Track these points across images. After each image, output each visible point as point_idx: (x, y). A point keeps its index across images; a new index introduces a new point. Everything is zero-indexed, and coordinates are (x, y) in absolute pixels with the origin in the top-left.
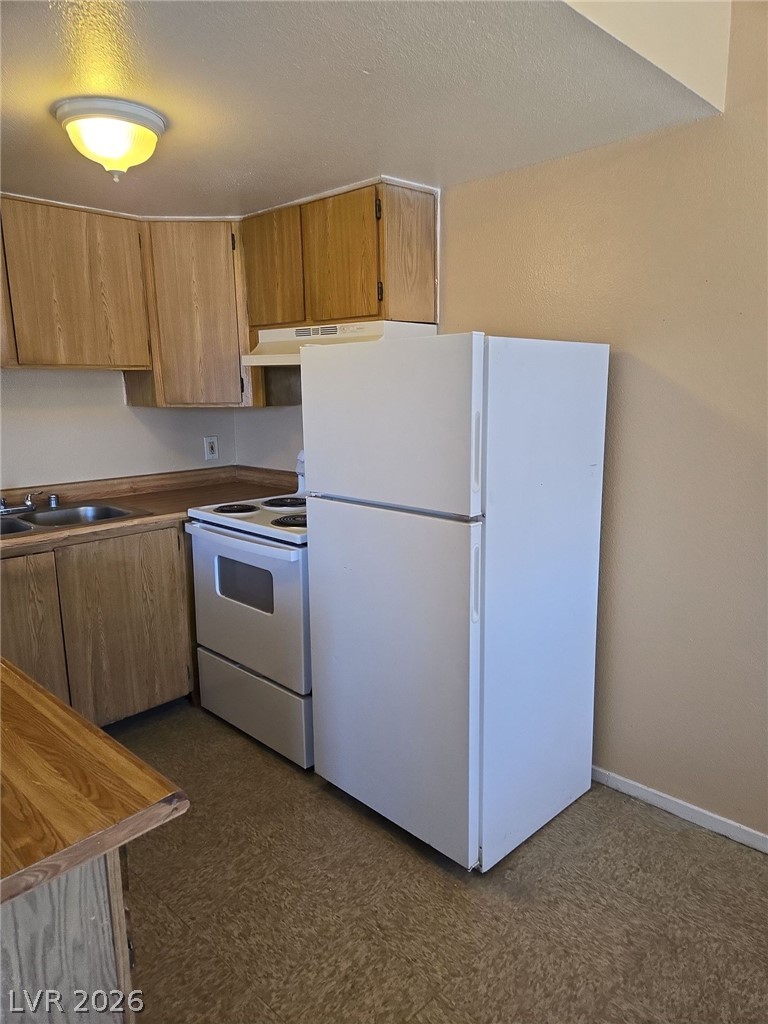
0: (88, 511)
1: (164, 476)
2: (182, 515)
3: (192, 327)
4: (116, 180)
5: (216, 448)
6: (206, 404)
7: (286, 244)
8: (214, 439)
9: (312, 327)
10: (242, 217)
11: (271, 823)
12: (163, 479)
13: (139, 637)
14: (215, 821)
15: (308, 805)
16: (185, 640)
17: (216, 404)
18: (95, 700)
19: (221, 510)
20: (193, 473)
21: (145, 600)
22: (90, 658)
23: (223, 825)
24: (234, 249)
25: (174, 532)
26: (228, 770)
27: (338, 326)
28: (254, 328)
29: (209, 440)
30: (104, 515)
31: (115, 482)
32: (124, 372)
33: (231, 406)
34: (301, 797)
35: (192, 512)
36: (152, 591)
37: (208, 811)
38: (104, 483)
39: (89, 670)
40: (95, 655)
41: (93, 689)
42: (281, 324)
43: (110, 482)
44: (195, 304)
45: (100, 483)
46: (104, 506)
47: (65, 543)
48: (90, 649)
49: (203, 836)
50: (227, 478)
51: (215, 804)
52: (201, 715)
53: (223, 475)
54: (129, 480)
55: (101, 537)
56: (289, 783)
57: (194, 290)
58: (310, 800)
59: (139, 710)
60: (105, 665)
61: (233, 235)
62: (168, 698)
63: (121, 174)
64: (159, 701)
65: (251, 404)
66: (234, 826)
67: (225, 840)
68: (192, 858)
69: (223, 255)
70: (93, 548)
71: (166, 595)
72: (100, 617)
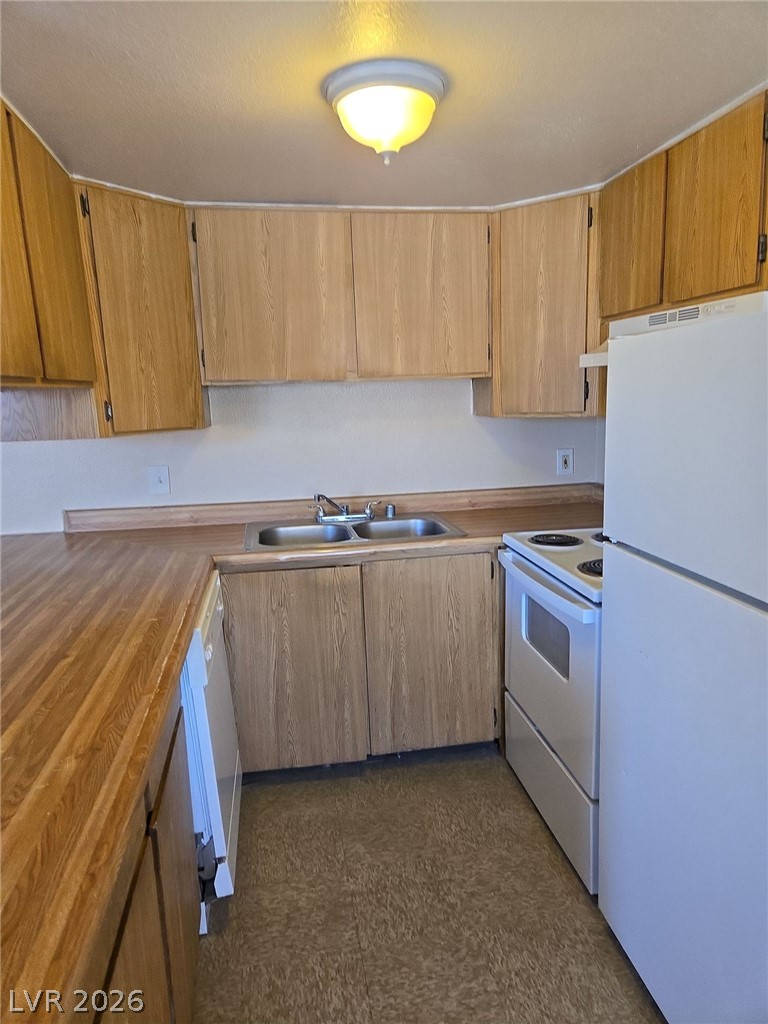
0: (417, 524)
1: (506, 491)
2: (497, 540)
3: (535, 326)
4: (387, 162)
5: (570, 463)
6: (544, 413)
7: (646, 206)
8: (569, 452)
9: (668, 312)
10: (602, 184)
11: (525, 953)
12: (506, 494)
13: (441, 665)
14: (464, 918)
15: (580, 947)
16: (493, 680)
17: (555, 413)
18: (393, 724)
19: (536, 540)
20: (539, 490)
21: (450, 628)
22: (390, 679)
23: (470, 928)
24: (590, 225)
25: (487, 559)
26: (504, 853)
27: (701, 306)
28: (606, 318)
29: (562, 453)
30: (432, 531)
31: (454, 495)
32: (473, 379)
33: (571, 415)
34: (576, 932)
35: (507, 538)
36: (458, 619)
37: (462, 900)
38: (443, 496)
39: (389, 690)
40: (396, 676)
41: (391, 711)
42: (633, 311)
43: (449, 495)
44: (540, 298)
45: (438, 495)
46: (432, 519)
47: (373, 558)
48: (390, 670)
49: (443, 931)
50: (581, 498)
51: (472, 894)
52: (504, 770)
53: (576, 494)
54: (469, 493)
55: (409, 556)
56: (568, 903)
57: (541, 282)
58: (585, 943)
59: (437, 744)
60: (405, 687)
61: (590, 210)
62: (470, 739)
63: (392, 154)
64: (460, 740)
65: (595, 413)
66: (481, 935)
67: (464, 951)
68: (421, 958)
69: (576, 235)
70: (400, 565)
71: (474, 626)
72: (402, 638)
